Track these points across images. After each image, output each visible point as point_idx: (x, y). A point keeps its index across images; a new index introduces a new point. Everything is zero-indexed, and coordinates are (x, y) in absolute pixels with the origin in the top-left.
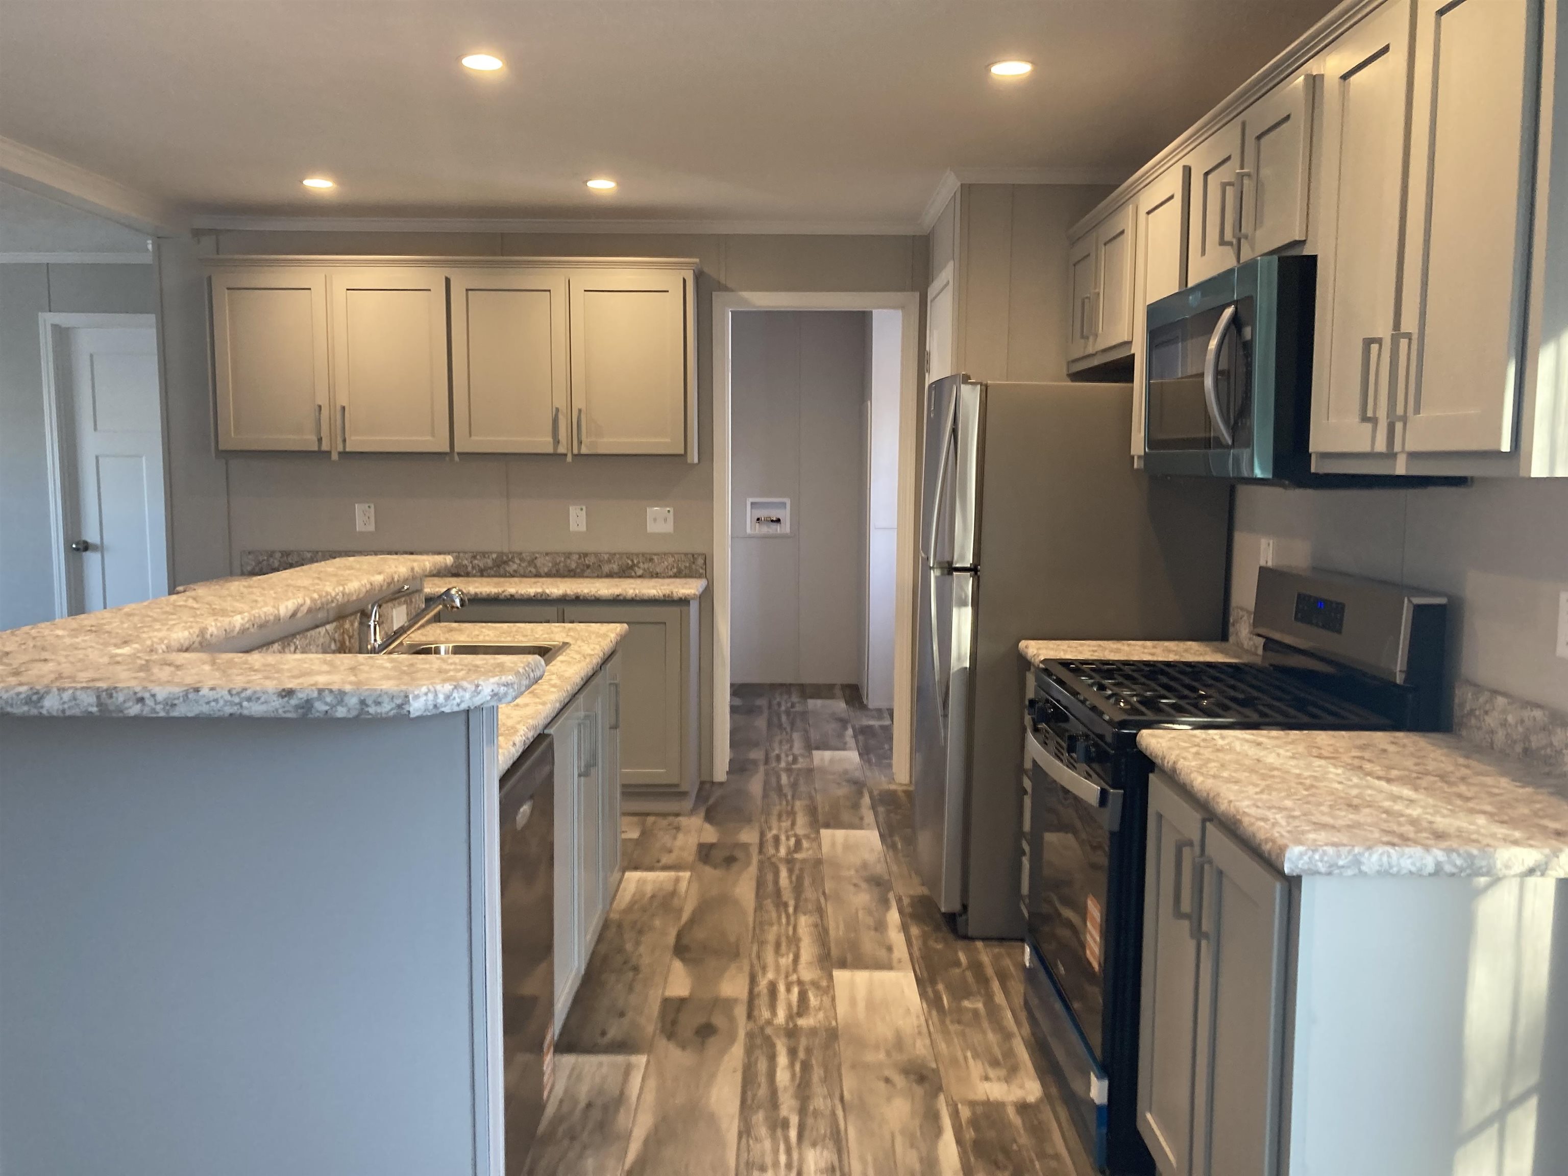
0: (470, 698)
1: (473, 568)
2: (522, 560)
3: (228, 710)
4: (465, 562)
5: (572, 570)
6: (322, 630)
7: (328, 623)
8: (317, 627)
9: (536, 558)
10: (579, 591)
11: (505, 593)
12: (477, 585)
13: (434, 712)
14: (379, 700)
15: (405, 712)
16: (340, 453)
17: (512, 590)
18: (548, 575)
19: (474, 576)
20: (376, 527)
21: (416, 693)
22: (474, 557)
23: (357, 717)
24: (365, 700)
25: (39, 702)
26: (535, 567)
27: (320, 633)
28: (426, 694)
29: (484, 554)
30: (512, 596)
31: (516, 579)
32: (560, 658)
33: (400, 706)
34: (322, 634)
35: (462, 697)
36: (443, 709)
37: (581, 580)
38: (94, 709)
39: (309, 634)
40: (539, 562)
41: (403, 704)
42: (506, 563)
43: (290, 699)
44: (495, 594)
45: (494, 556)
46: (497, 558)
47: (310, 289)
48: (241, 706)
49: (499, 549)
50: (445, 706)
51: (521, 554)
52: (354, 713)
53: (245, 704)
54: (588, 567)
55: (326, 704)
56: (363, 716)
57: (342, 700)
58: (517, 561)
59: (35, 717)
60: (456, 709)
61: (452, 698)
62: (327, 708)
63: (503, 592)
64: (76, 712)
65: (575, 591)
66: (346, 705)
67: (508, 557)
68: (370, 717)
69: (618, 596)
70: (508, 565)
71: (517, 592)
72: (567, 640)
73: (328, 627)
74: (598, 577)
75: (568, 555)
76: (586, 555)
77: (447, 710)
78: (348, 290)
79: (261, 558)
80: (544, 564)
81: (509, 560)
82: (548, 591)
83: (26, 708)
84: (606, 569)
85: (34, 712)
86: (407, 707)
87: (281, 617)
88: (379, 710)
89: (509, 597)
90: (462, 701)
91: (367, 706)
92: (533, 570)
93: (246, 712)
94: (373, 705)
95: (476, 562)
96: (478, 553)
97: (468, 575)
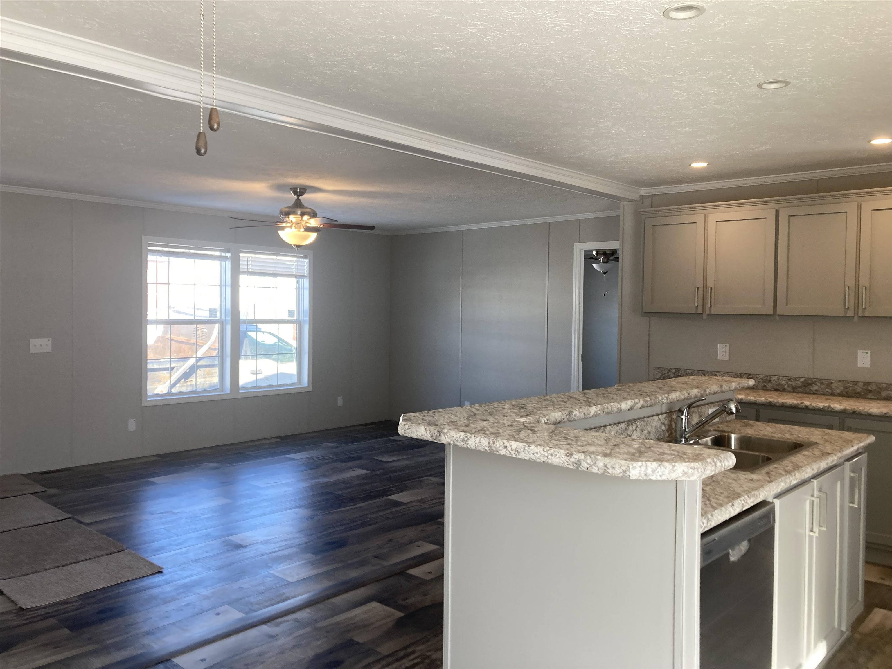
0: (669, 474)
1: (788, 386)
2: (822, 383)
3: (542, 459)
4: (783, 382)
5: (858, 393)
6: (656, 418)
7: (661, 414)
8: (654, 416)
9: (832, 383)
10: (856, 407)
11: (802, 405)
12: (786, 397)
13: (645, 478)
14: (614, 466)
15: (627, 475)
16: (708, 314)
17: (807, 403)
18: (840, 395)
19: (789, 392)
20: (729, 358)
21: (634, 465)
22: (789, 380)
23: (603, 474)
24: (607, 465)
25: (467, 441)
26: (831, 389)
27: (654, 419)
28: (640, 467)
29: (796, 378)
30: (807, 407)
31: (815, 396)
32: (806, 453)
33: (624, 472)
34: (656, 420)
35: (664, 471)
36: (651, 477)
37: (863, 401)
38: (487, 449)
39: (646, 419)
40: (833, 386)
41: (626, 471)
42: (811, 384)
43: (570, 458)
44: (796, 404)
45: (803, 380)
46: (804, 381)
47: (696, 223)
48: (548, 458)
49: (806, 376)
50: (652, 476)
51: (821, 379)
52: (601, 471)
53: (550, 457)
54: (870, 391)
55: (587, 463)
56: (606, 474)
57: (595, 463)
58: (818, 384)
59: (465, 448)
60: (659, 478)
61: (656, 471)
62: (588, 466)
63: (801, 403)
64: (480, 448)
65: (853, 408)
66: (597, 466)
67: (812, 381)
68: (609, 475)
69: (885, 414)
70: (812, 386)
71: (811, 405)
72: (818, 441)
73: (660, 416)
74: (878, 399)
75: (855, 383)
76: (868, 384)
77: (654, 478)
78: (717, 222)
79: (664, 372)
80: (838, 388)
81: (813, 383)
82: (832, 406)
83: (462, 443)
84: (884, 394)
85: (465, 446)
86: (628, 473)
87: (622, 409)
88: (614, 472)
89: (805, 407)
90: (663, 474)
91: (608, 468)
92: (830, 391)
93: (550, 461)
94: (611, 469)
95: (790, 382)
96: (792, 377)
97: (784, 390)
